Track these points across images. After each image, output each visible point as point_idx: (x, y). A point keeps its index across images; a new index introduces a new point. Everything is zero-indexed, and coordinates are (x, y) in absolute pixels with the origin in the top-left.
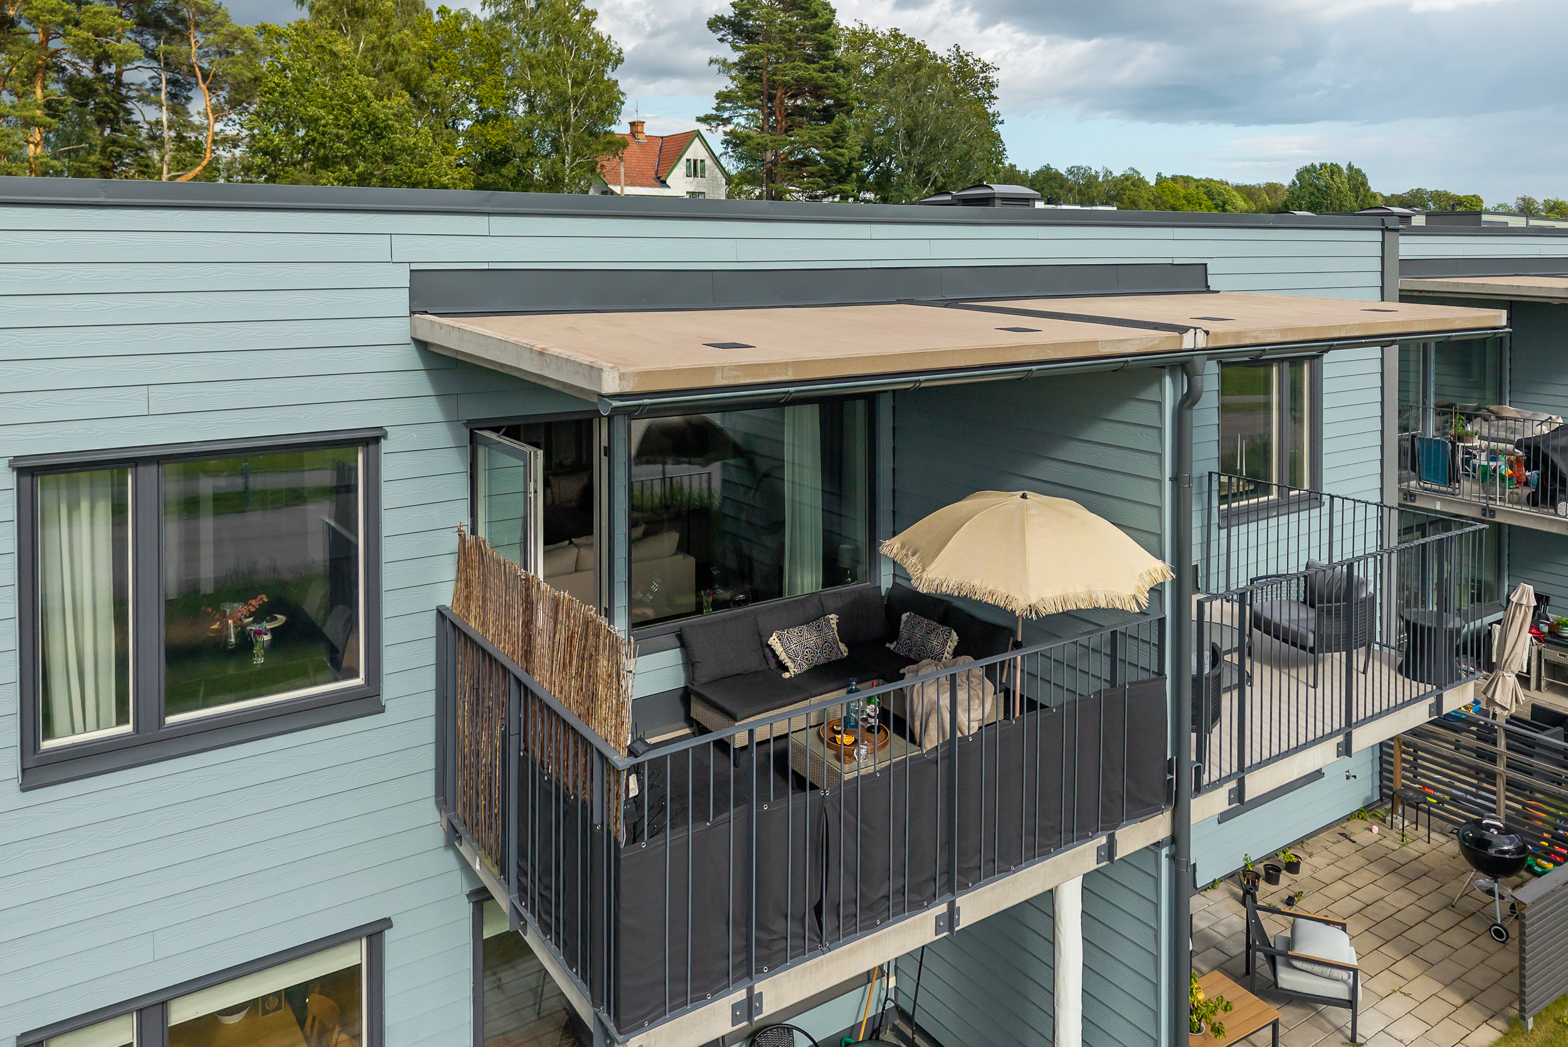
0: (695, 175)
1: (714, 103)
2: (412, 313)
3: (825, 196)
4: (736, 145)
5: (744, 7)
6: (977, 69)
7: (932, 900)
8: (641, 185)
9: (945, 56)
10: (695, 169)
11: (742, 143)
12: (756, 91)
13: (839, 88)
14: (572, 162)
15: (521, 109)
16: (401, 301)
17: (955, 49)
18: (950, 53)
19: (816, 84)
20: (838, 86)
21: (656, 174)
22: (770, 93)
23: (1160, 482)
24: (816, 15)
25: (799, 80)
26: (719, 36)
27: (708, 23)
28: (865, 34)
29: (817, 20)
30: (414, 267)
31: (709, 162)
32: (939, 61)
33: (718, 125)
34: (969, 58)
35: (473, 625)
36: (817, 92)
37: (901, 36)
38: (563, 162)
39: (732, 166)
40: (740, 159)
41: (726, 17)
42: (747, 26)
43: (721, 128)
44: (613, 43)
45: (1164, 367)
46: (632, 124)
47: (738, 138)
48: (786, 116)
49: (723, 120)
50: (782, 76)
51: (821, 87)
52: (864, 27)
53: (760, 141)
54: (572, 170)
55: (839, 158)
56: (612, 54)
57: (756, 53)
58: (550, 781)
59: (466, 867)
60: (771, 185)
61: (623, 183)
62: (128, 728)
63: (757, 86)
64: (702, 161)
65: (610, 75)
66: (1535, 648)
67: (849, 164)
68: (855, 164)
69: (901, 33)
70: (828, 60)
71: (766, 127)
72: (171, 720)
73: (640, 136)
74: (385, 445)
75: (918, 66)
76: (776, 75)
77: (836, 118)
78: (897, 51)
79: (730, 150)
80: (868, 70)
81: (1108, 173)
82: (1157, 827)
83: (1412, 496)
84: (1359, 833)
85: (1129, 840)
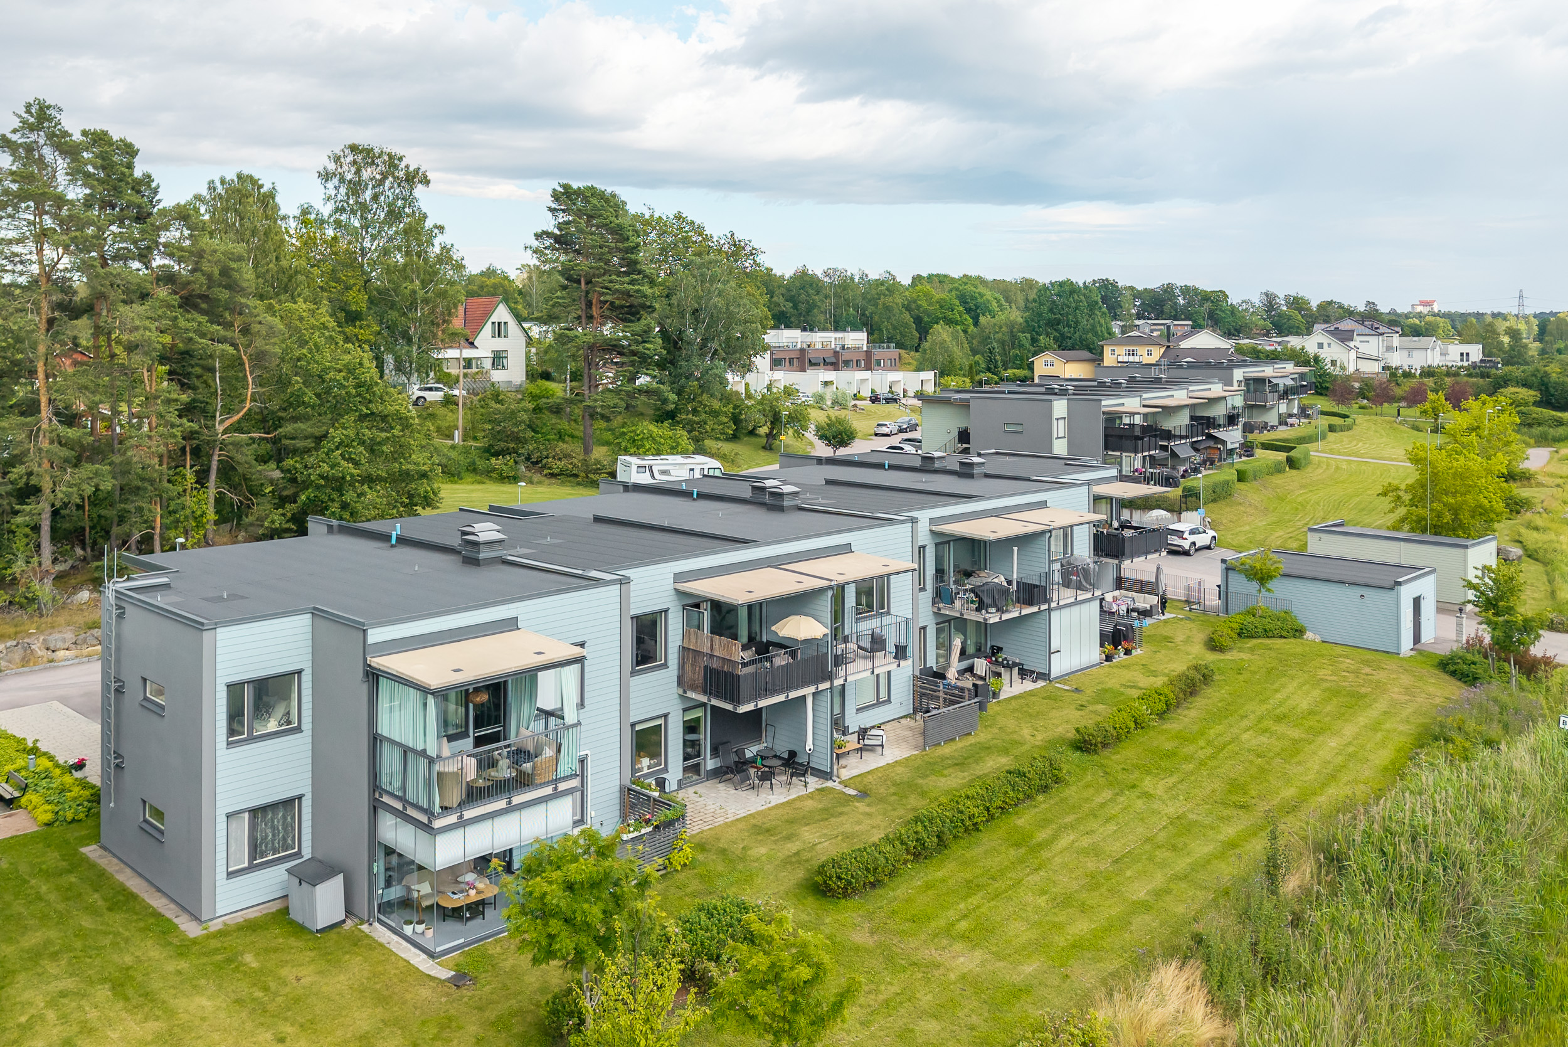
0: (500, 336)
2: (674, 582)
9: (723, 242)
10: (500, 330)
17: (730, 234)
18: (726, 239)
31: (511, 324)
32: (718, 247)
35: (692, 646)
37: (684, 219)
58: (720, 672)
64: (505, 323)
66: (988, 667)
74: (669, 611)
81: (864, 275)
82: (827, 685)
83: (939, 609)
84: (903, 721)
85: (822, 687)
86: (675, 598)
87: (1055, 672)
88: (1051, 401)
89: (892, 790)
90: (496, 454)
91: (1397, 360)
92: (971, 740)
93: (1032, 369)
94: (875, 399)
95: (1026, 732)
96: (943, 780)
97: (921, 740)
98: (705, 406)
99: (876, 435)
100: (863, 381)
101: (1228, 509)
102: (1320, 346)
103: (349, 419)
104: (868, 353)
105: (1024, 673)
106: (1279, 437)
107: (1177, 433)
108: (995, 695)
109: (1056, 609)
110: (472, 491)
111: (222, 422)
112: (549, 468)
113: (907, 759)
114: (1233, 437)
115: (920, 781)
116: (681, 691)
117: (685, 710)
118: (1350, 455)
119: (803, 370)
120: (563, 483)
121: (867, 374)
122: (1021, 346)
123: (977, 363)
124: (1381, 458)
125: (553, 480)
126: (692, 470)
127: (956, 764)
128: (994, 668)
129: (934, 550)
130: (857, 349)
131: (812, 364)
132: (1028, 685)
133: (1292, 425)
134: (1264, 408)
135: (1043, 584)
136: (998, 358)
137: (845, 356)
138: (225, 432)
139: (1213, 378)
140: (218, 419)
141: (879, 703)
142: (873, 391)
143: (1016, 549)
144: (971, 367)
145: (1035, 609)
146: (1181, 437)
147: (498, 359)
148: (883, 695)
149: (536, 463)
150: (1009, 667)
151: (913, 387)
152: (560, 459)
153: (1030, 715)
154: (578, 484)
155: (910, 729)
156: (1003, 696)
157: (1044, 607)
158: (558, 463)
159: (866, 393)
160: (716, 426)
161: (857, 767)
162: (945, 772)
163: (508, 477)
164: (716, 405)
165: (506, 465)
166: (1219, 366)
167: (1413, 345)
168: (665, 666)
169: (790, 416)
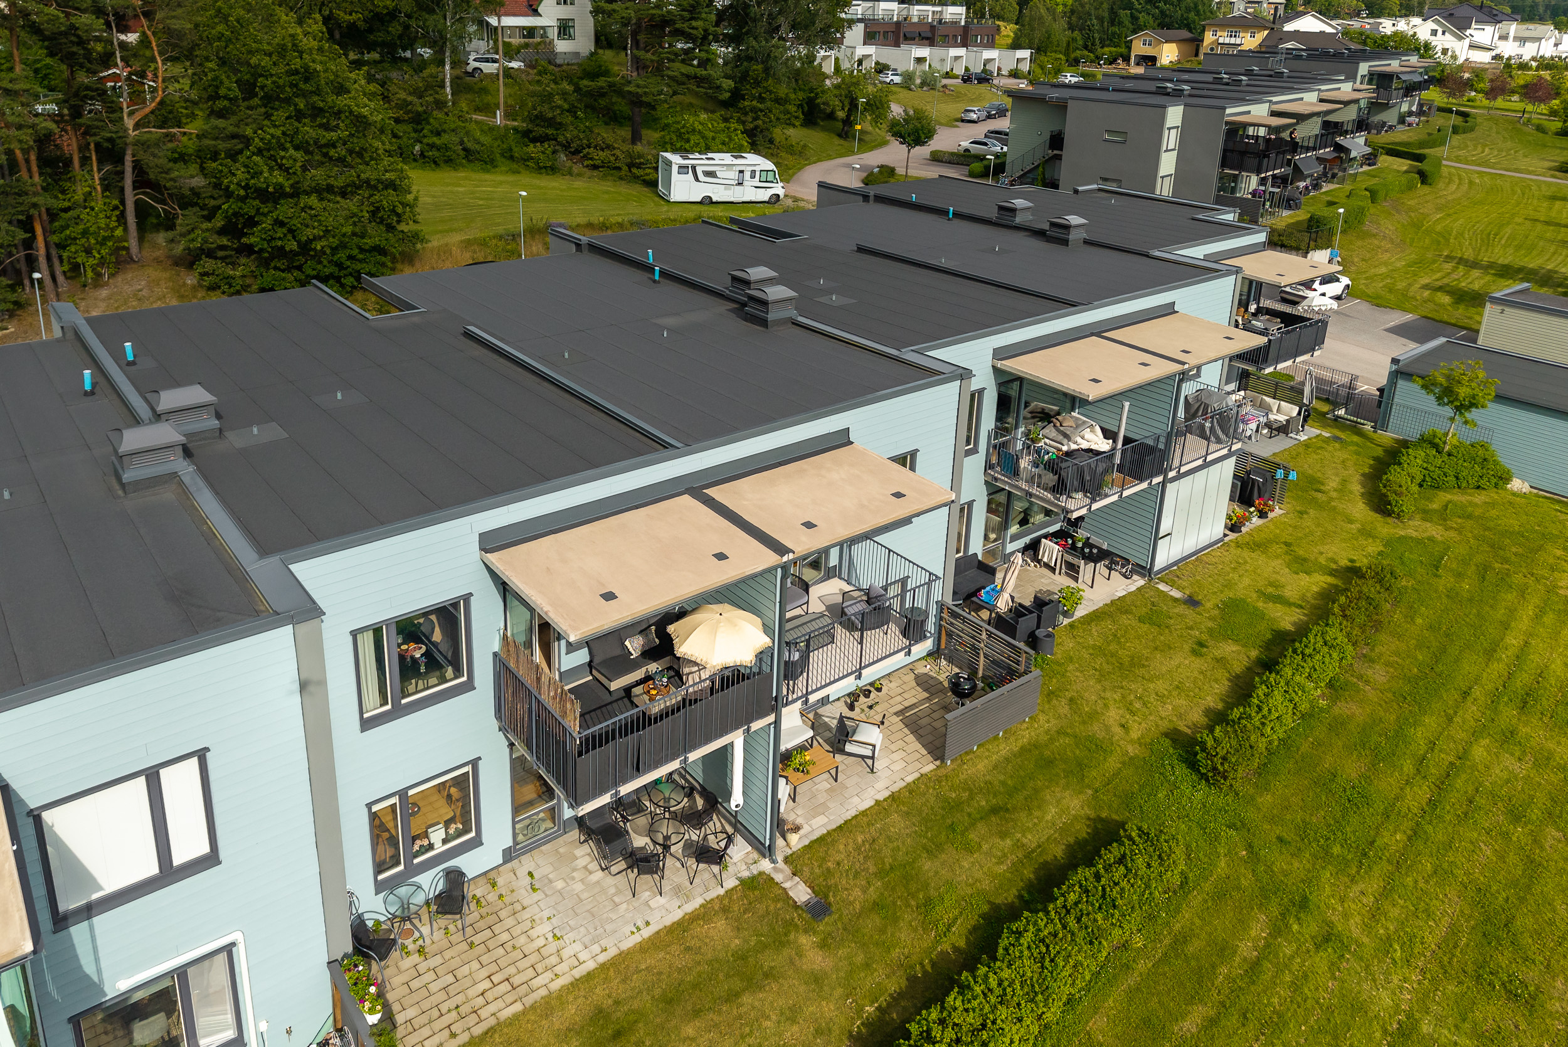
2: (480, 549)
7: (678, 756)
30: (480, 532)
35: (512, 665)
58: (549, 730)
59: (507, 737)
62: (389, 707)
72: (404, 701)
74: (472, 598)
83: (996, 479)
85: (757, 726)
86: (484, 575)
87: (1160, 561)
88: (1165, 107)
89: (872, 893)
90: (534, 140)
91: (1509, 49)
92: (1024, 735)
93: (1129, 48)
94: (967, 79)
96: (966, 862)
98: (771, 92)
99: (963, 121)
100: (957, 58)
101: (1359, 243)
102: (1434, 33)
103: (280, 115)
104: (966, 28)
105: (1114, 565)
106: (1397, 140)
107: (1305, 144)
108: (1067, 615)
109: (1174, 479)
110: (501, 183)
111: (131, 113)
112: (591, 159)
113: (910, 789)
114: (1357, 144)
115: (927, 865)
116: (501, 724)
118: (1479, 165)
119: (897, 45)
120: (604, 178)
121: (961, 51)
122: (1120, 23)
123: (1074, 40)
124: (1517, 170)
125: (595, 173)
126: (741, 172)
127: (994, 810)
128: (1070, 558)
129: (995, 397)
130: (955, 23)
131: (906, 38)
132: (1120, 585)
133: (1410, 125)
134: (1386, 106)
135: (1161, 446)
136: (1096, 35)
137: (941, 30)
138: (137, 126)
139: (1339, 74)
140: (126, 110)
142: (967, 69)
143: (1127, 404)
144: (1068, 44)
145: (1144, 485)
146: (1308, 149)
147: (565, 28)
149: (575, 152)
150: (1093, 556)
151: (1008, 65)
152: (602, 150)
154: (621, 178)
155: (928, 688)
156: (1079, 611)
157: (1157, 480)
158: (601, 153)
159: (960, 70)
160: (782, 116)
161: (824, 808)
163: (545, 167)
164: (783, 90)
165: (543, 153)
166: (1337, 55)
167: (1527, 34)
168: (469, 686)
169: (867, 103)
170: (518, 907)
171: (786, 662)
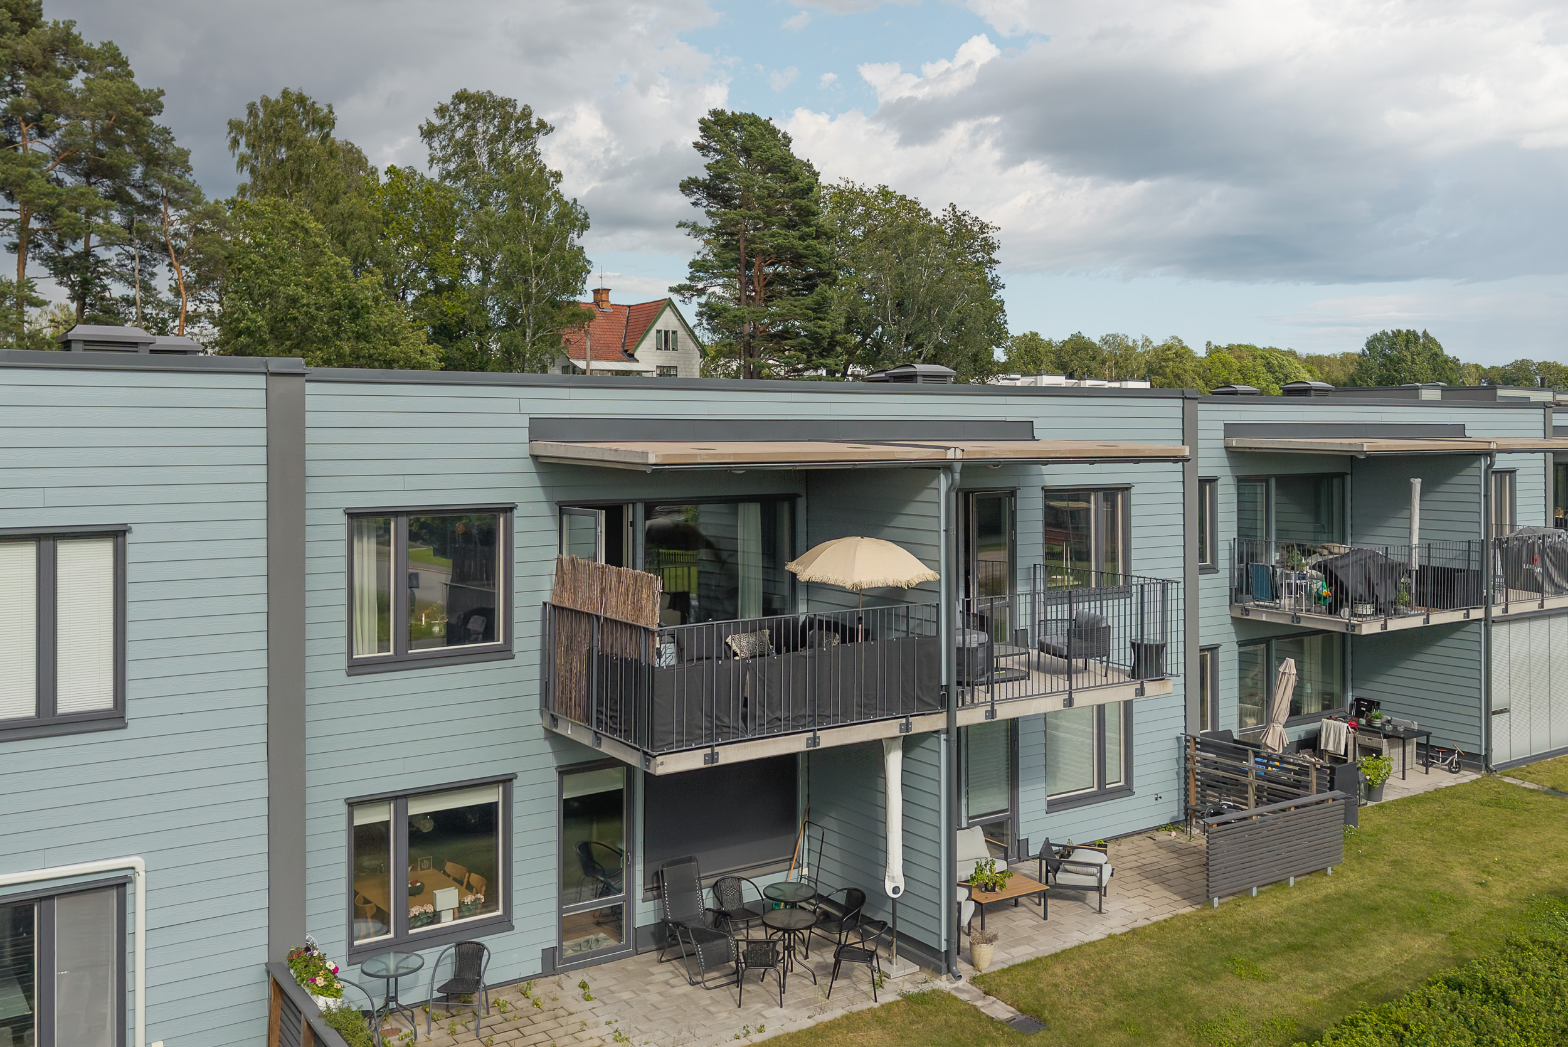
0: (666, 348)
1: (687, 272)
2: (530, 441)
3: (806, 369)
4: (711, 318)
5: (721, 171)
6: (976, 229)
7: (803, 730)
8: (607, 359)
9: (940, 217)
10: (667, 341)
11: (718, 315)
12: (732, 260)
13: (821, 257)
14: (534, 335)
15: (474, 276)
16: (525, 435)
17: (950, 209)
18: (945, 213)
19: (797, 252)
20: (819, 255)
21: (623, 347)
22: (748, 261)
23: (939, 532)
24: (796, 179)
25: (779, 249)
26: (693, 200)
27: (681, 186)
28: (851, 191)
29: (797, 184)
30: (531, 416)
31: (681, 333)
32: (934, 223)
33: (693, 295)
34: (966, 218)
35: (567, 604)
36: (797, 260)
37: (891, 193)
38: (524, 335)
39: (706, 337)
40: (714, 330)
41: (701, 179)
42: (722, 189)
43: (695, 299)
44: (579, 208)
45: (939, 468)
46: (596, 292)
47: (714, 310)
48: (765, 286)
49: (697, 290)
50: (761, 243)
51: (801, 256)
52: (851, 185)
53: (737, 313)
54: (534, 344)
55: (820, 331)
56: (577, 219)
57: (732, 219)
58: (617, 659)
60: (748, 358)
61: (589, 358)
63: (733, 255)
64: (674, 332)
65: (575, 239)
66: (1351, 736)
67: (832, 338)
68: (839, 337)
69: (890, 190)
70: (810, 226)
71: (744, 298)
72: (412, 651)
73: (605, 305)
74: (516, 513)
75: (909, 230)
76: (754, 243)
77: (818, 289)
78: (888, 211)
79: (704, 321)
80: (856, 233)
82: (938, 722)
83: (1247, 611)
84: (1162, 836)
85: (920, 725)
86: (535, 480)
87: (1500, 754)
89: (1112, 1013)
92: (1327, 886)
95: (1462, 874)
96: (1258, 990)
97: (1199, 879)
105: (1429, 754)
108: (1371, 791)
109: (1501, 621)
113: (1160, 926)
115: (1195, 990)
116: (547, 722)
117: (564, 772)
127: (1292, 947)
128: (1364, 740)
129: (1233, 490)
132: (1440, 778)
135: (1474, 568)
141: (1103, 794)
143: (1417, 483)
145: (1457, 616)
148: (1114, 776)
150: (1398, 738)
153: (1463, 839)
155: (1176, 850)
156: (1388, 796)
157: (1477, 614)
161: (1028, 940)
162: (1263, 967)
168: (506, 652)
170: (561, 1012)
171: (958, 649)
